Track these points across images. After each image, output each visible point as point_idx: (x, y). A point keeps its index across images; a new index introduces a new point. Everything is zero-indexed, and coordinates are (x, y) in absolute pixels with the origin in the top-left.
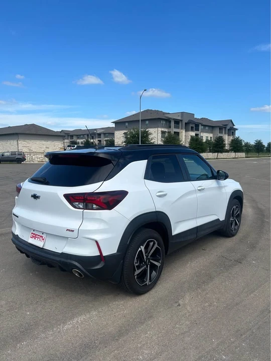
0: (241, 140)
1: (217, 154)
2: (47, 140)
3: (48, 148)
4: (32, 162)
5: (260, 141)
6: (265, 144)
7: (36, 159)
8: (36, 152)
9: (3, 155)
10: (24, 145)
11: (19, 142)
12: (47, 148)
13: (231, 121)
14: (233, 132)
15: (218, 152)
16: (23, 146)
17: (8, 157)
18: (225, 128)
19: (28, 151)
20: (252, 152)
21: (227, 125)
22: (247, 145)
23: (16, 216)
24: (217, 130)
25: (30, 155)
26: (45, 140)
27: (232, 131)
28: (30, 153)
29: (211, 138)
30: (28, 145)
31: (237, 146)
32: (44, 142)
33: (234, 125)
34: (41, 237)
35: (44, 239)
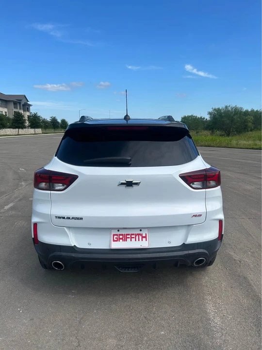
0: (39, 116)
1: (17, 129)
5: (54, 118)
6: (59, 121)
13: (25, 96)
14: (28, 108)
15: (19, 128)
18: (20, 103)
20: (50, 128)
21: (21, 100)
22: (44, 121)
23: (78, 219)
24: (12, 105)
27: (26, 107)
29: (6, 112)
31: (36, 122)
33: (28, 101)
34: (139, 235)
35: (145, 237)
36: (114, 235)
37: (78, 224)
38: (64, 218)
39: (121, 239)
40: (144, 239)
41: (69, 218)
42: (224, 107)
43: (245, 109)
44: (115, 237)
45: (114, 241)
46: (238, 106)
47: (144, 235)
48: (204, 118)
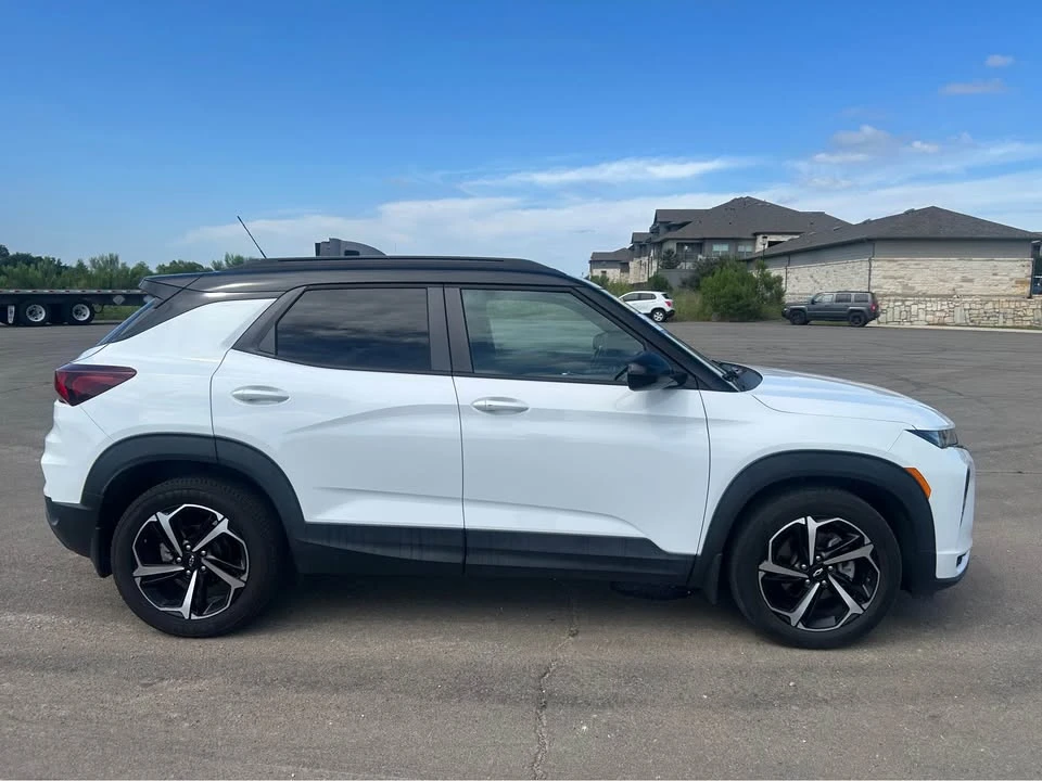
2: (969, 256)
3: (971, 281)
4: (907, 325)
7: (922, 316)
8: (924, 295)
9: (813, 302)
10: (891, 273)
11: (873, 264)
12: (965, 280)
16: (885, 278)
17: (827, 308)
19: (899, 292)
25: (903, 301)
26: (960, 256)
28: (904, 297)
30: (902, 273)
32: (955, 262)
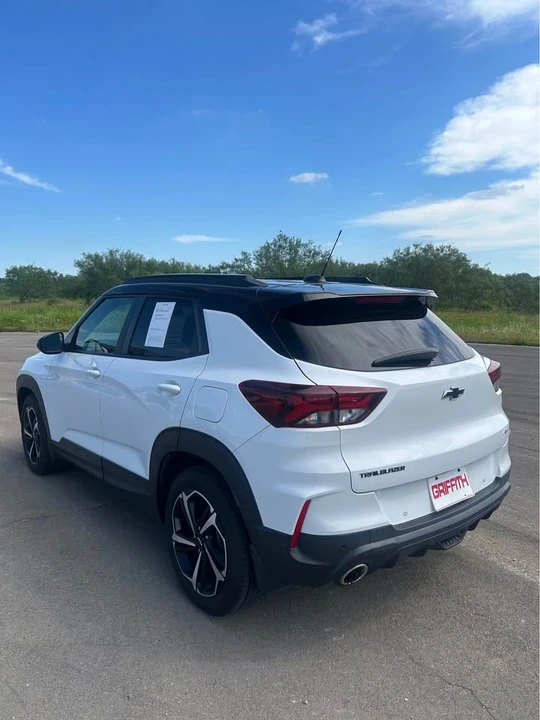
23: (397, 469)
34: (458, 478)
35: (465, 480)
36: (433, 487)
37: (390, 481)
38: (375, 473)
39: (442, 491)
40: (465, 483)
41: (385, 472)
42: (107, 252)
43: (147, 258)
44: (435, 490)
45: (436, 497)
46: (132, 251)
47: (463, 478)
48: (56, 273)
